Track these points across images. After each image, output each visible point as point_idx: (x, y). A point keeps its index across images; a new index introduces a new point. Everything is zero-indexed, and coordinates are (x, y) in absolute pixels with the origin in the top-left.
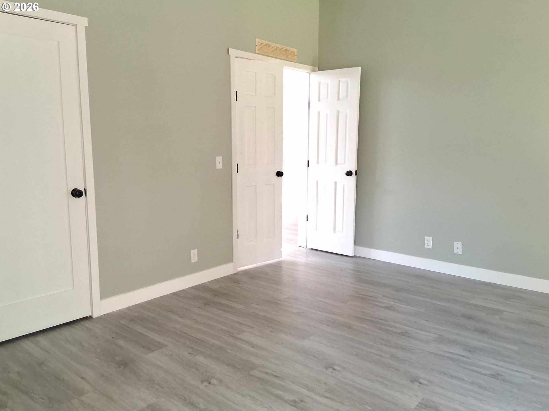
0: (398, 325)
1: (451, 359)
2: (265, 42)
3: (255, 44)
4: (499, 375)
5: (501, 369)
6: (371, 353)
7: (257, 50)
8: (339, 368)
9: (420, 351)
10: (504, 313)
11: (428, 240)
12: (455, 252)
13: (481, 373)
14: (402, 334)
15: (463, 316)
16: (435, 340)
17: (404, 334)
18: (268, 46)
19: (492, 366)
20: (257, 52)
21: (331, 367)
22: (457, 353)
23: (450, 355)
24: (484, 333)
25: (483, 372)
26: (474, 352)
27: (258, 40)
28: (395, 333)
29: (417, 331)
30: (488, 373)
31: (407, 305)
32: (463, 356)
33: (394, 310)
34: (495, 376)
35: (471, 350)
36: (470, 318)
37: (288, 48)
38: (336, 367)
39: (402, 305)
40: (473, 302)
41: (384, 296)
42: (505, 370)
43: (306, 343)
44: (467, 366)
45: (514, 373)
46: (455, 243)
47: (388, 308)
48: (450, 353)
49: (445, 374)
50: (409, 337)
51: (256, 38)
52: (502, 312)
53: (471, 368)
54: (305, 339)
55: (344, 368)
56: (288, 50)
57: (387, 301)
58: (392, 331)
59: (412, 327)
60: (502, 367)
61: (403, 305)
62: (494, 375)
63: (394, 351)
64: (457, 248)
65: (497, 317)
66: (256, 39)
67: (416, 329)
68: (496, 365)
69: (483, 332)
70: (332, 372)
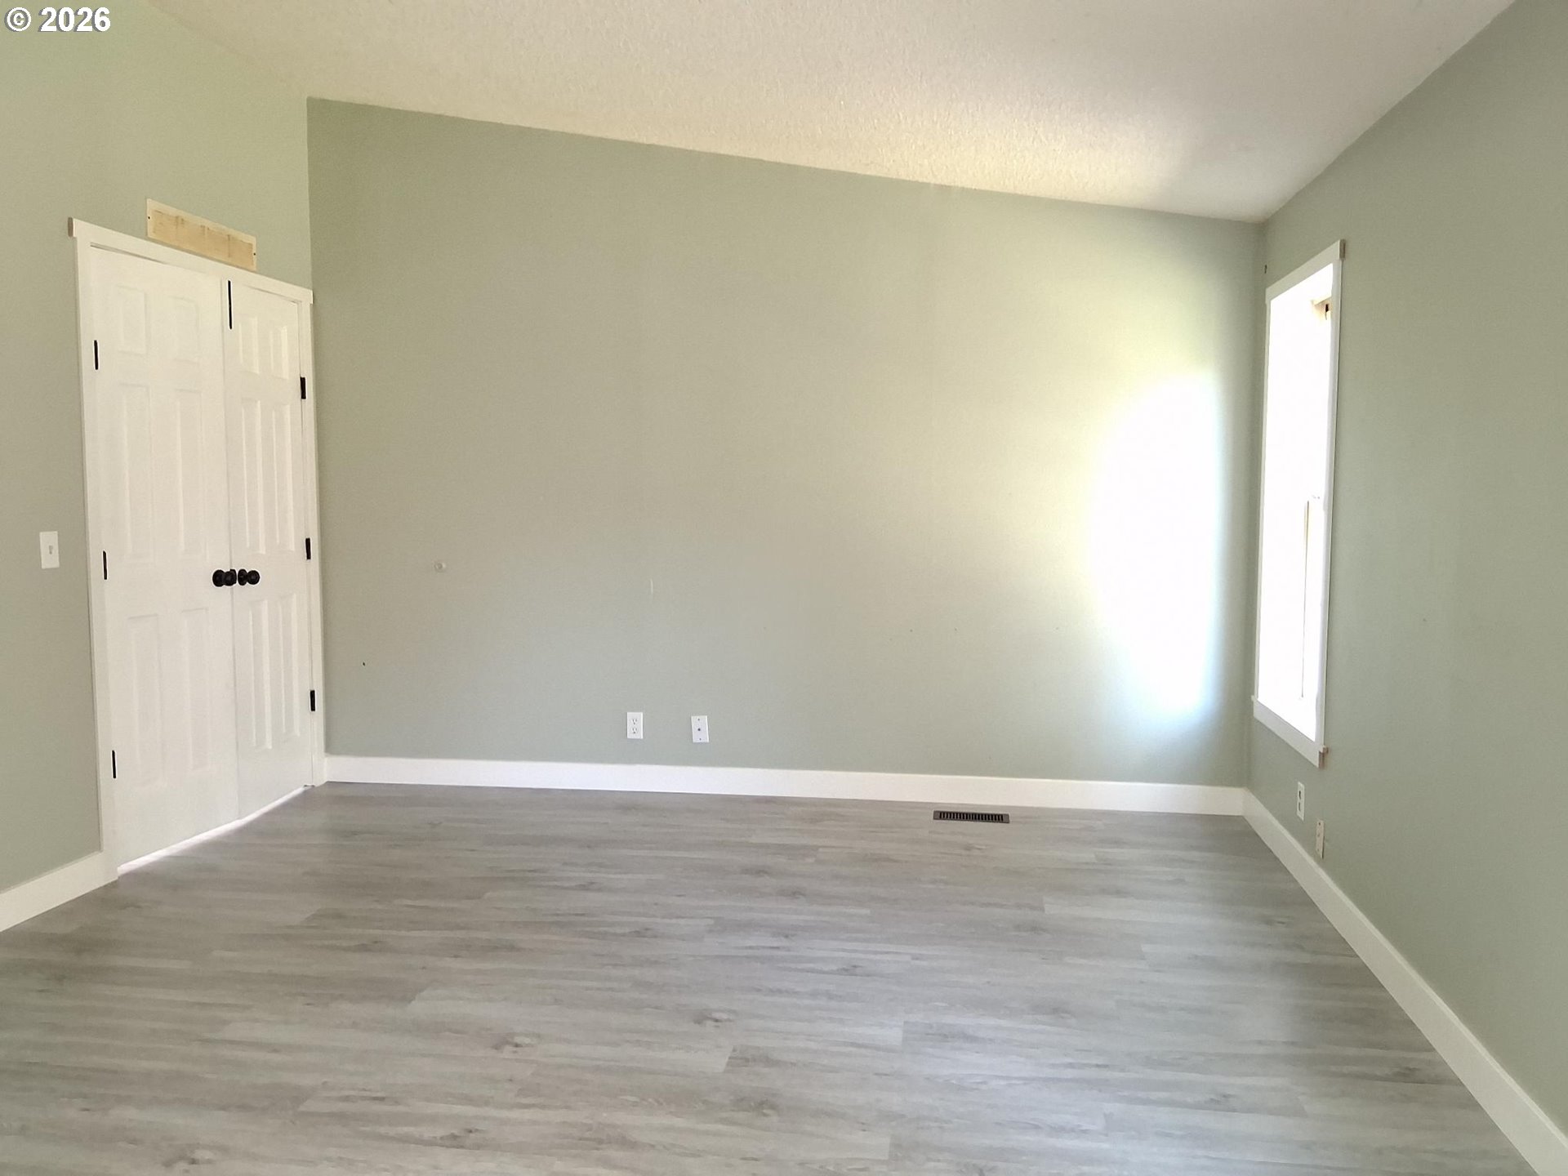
0: (625, 919)
1: (756, 958)
2: (172, 211)
3: (146, 214)
4: (855, 967)
5: (853, 955)
6: (587, 989)
7: (150, 229)
8: (527, 1041)
9: (692, 958)
10: (821, 850)
11: (635, 721)
12: (696, 739)
13: (824, 973)
14: (638, 934)
15: (746, 871)
16: (710, 931)
17: (640, 934)
18: (179, 221)
19: (836, 954)
20: (151, 235)
21: (508, 1043)
22: (763, 944)
23: (750, 952)
24: (797, 896)
25: (826, 969)
26: (793, 936)
27: (152, 205)
28: (624, 935)
29: (667, 921)
30: (834, 968)
31: (625, 873)
32: (778, 948)
33: (600, 890)
34: (850, 970)
35: (786, 932)
36: (760, 872)
37: (233, 232)
38: (518, 1040)
39: (612, 876)
40: (754, 840)
41: (565, 864)
42: (862, 956)
43: (419, 1008)
44: (793, 966)
45: (878, 957)
46: (694, 719)
47: (586, 887)
48: (751, 948)
49: (759, 990)
50: (655, 937)
51: (146, 199)
52: (816, 848)
53: (800, 966)
54: (410, 1001)
55: (539, 1036)
56: (233, 238)
57: (577, 875)
58: (615, 934)
59: (654, 916)
60: (855, 951)
61: (615, 873)
62: (846, 970)
63: (636, 972)
64: (699, 730)
65: (810, 860)
66: (148, 200)
67: (663, 917)
68: (844, 950)
69: (795, 894)
70: (515, 1052)
